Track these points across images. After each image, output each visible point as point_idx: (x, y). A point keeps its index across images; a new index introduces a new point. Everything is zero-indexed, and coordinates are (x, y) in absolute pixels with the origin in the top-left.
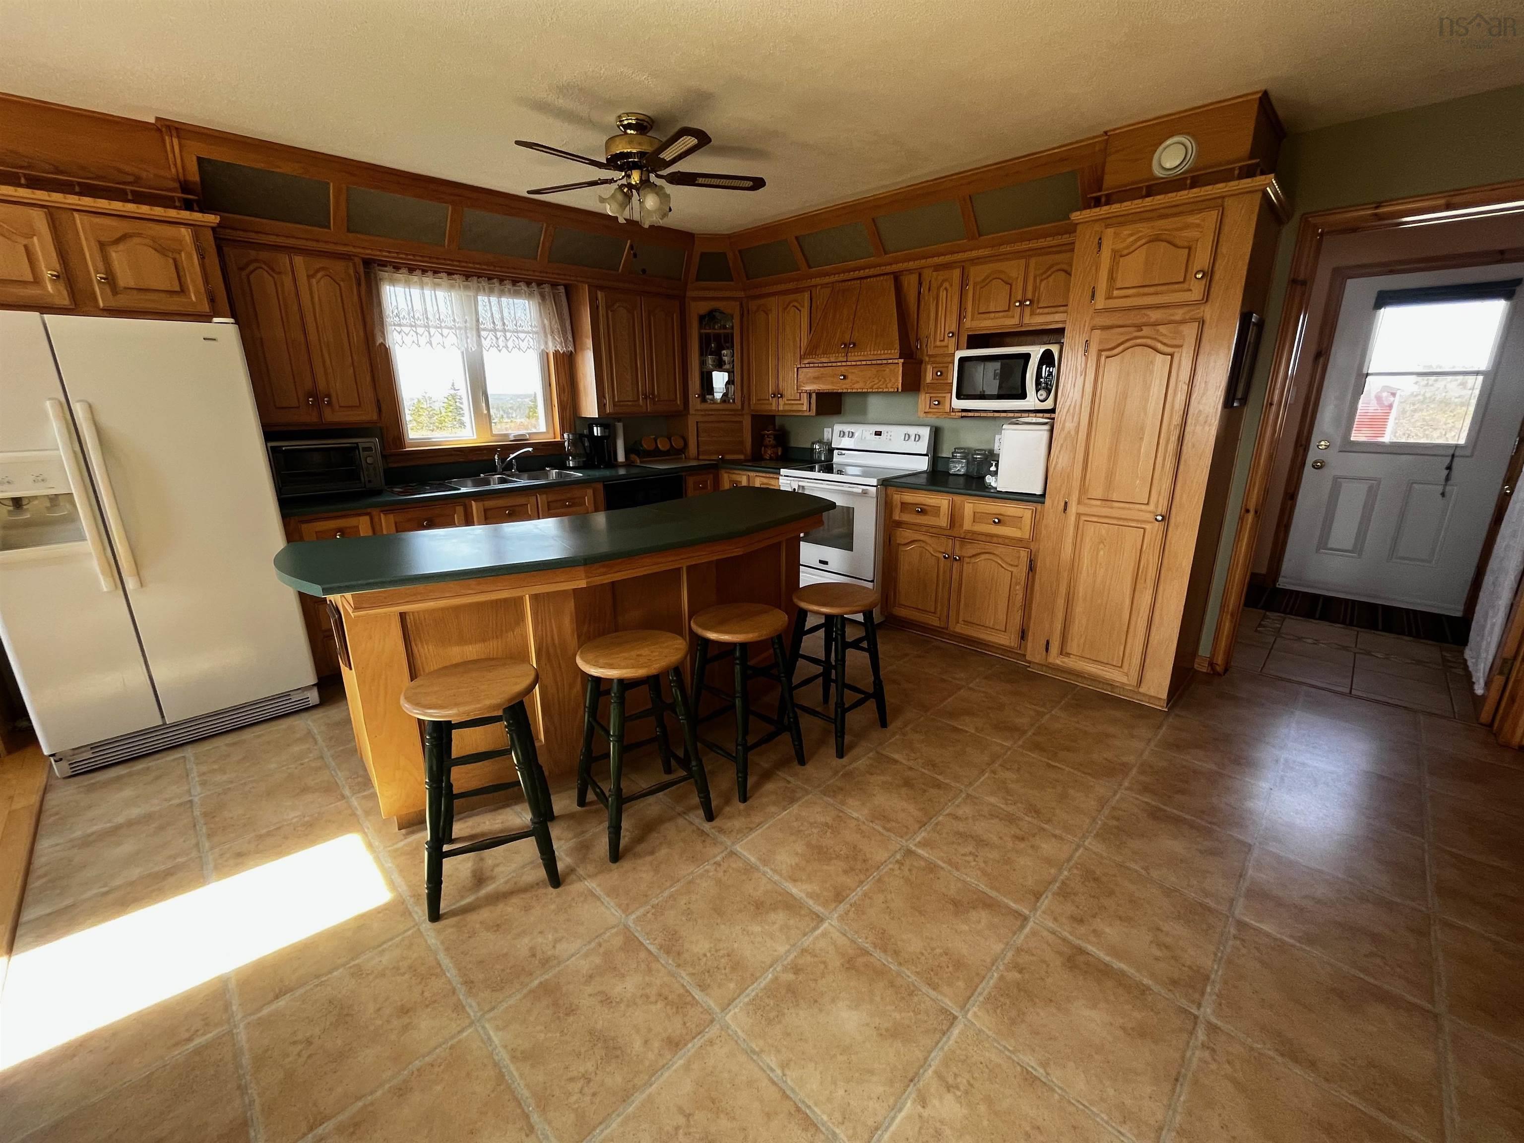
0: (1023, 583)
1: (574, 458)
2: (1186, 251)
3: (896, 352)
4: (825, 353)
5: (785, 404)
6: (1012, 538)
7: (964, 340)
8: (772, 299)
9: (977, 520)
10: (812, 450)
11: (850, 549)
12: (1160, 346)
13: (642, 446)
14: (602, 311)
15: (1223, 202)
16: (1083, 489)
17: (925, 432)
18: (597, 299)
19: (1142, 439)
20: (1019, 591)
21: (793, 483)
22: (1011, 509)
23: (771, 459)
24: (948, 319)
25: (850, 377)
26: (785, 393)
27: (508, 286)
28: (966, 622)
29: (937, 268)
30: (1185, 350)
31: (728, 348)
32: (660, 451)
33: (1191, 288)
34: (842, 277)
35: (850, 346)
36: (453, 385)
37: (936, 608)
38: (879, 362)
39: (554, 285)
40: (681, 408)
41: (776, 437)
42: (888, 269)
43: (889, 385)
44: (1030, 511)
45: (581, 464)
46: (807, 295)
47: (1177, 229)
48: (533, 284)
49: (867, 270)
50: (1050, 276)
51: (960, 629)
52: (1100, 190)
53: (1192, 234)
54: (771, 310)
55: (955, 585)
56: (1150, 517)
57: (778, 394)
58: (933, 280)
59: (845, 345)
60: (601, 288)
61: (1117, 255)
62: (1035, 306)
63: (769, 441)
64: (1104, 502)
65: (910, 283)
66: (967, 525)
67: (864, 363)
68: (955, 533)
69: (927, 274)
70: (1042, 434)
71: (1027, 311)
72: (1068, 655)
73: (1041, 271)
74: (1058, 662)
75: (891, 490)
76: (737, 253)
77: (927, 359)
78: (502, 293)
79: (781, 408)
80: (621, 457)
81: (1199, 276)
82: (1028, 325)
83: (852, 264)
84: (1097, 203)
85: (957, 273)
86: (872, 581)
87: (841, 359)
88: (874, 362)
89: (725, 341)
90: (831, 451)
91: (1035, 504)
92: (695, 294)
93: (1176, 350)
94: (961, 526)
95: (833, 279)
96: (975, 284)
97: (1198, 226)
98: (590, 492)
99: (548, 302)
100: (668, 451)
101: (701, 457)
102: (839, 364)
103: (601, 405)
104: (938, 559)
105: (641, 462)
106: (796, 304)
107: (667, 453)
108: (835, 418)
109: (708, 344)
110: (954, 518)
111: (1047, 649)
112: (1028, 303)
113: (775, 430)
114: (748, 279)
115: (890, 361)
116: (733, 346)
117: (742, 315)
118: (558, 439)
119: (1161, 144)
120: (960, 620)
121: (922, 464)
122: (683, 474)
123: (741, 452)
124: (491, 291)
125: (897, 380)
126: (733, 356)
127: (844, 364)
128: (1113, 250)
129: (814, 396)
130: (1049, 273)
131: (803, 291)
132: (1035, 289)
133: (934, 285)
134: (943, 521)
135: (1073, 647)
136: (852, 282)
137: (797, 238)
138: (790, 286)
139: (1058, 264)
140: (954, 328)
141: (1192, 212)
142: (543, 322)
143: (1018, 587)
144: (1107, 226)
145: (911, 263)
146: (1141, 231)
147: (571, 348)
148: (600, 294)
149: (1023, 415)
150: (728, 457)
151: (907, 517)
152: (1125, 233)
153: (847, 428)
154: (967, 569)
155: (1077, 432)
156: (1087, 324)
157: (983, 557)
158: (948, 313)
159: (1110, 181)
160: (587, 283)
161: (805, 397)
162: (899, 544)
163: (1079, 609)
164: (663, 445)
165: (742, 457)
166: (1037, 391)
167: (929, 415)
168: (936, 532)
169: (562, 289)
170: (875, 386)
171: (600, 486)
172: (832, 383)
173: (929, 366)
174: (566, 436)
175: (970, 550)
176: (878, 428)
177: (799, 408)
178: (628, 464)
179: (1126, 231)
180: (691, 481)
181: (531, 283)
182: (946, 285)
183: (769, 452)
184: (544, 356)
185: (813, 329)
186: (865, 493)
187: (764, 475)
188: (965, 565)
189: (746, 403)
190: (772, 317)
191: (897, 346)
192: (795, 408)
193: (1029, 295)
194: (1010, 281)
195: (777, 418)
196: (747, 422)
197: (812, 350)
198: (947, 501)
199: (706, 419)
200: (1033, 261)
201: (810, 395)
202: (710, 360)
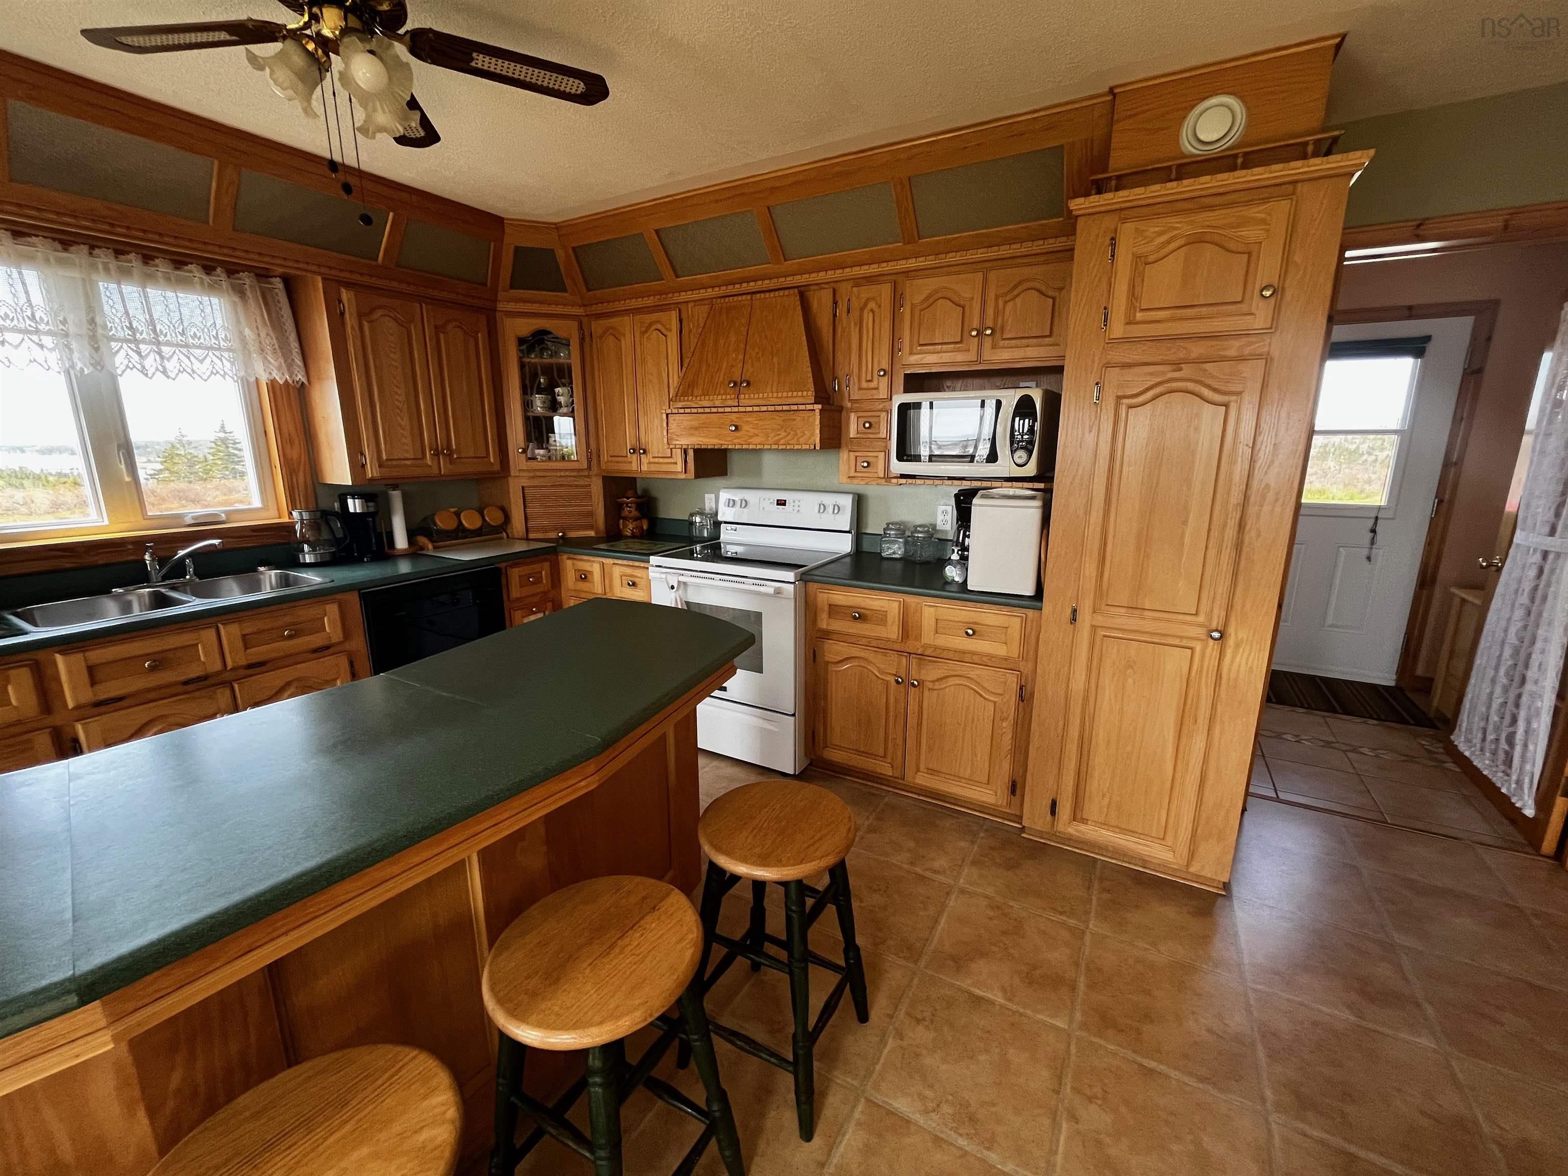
0: (1011, 717)
1: (313, 549)
2: (1246, 255)
3: (810, 395)
4: (705, 394)
5: (650, 463)
6: (991, 656)
7: (900, 382)
8: (626, 319)
9: (940, 631)
10: (692, 523)
11: (759, 670)
12: (1206, 392)
13: (435, 524)
14: (350, 321)
15: (1295, 189)
16: (1100, 591)
17: (847, 502)
18: (340, 301)
19: (1185, 523)
20: (1007, 727)
21: (669, 577)
22: (990, 616)
23: (633, 536)
24: (876, 351)
25: (746, 428)
26: (650, 448)
27: (163, 267)
28: (932, 772)
29: (859, 282)
30: (1246, 397)
31: (564, 385)
32: (465, 530)
33: (1254, 310)
34: (723, 291)
35: (740, 385)
36: (223, 427)
37: (886, 749)
38: (785, 408)
39: (262, 275)
40: (497, 467)
41: (639, 507)
42: (790, 281)
43: (802, 440)
44: (1019, 620)
45: (327, 558)
46: (674, 315)
47: (1231, 226)
48: (219, 270)
49: (760, 283)
50: (1017, 296)
51: (922, 780)
52: (1105, 170)
53: (1251, 233)
54: (624, 335)
55: (912, 721)
56: (1201, 632)
57: (640, 450)
58: (854, 299)
59: (735, 384)
60: (349, 285)
61: (1141, 262)
62: (998, 335)
63: (630, 510)
64: (1130, 611)
65: (821, 302)
66: (928, 637)
67: (764, 408)
68: (911, 646)
69: (844, 288)
70: (1032, 512)
71: (988, 343)
72: (1084, 821)
73: (1006, 290)
74: (1070, 830)
75: (812, 587)
76: (571, 251)
77: (849, 405)
78: (148, 279)
79: (645, 468)
80: (401, 541)
81: (1267, 293)
82: (989, 362)
83: (738, 273)
84: (1100, 188)
85: (886, 290)
86: (794, 715)
87: (730, 403)
88: (780, 408)
89: (561, 375)
90: (717, 524)
91: (1024, 610)
92: (511, 307)
93: (1233, 398)
94: (918, 637)
95: (710, 293)
96: (913, 306)
97: (1263, 221)
98: (332, 609)
99: (251, 302)
100: (481, 528)
101: (531, 536)
102: (728, 410)
103: (357, 466)
104: (887, 683)
105: (435, 548)
106: (659, 326)
107: (478, 532)
108: (718, 481)
109: (535, 376)
110: (907, 628)
111: (1053, 812)
112: (988, 332)
113: (638, 497)
114: (589, 290)
115: (801, 407)
116: (571, 383)
117: (582, 340)
118: (286, 519)
119: (1193, 107)
120: (922, 767)
121: (844, 545)
122: (503, 565)
123: (590, 527)
124: (125, 273)
125: (813, 434)
126: (572, 396)
127: (736, 409)
128: (1133, 254)
129: (691, 453)
130: (1016, 292)
131: (670, 310)
132: (996, 314)
133: (855, 304)
134: (892, 631)
135: (1092, 809)
136: (740, 298)
137: (657, 231)
138: (649, 301)
139: (1027, 280)
140: (885, 365)
141: (1248, 203)
142: (241, 333)
143: (1004, 724)
144: (1124, 220)
145: (822, 274)
146: (1176, 229)
147: (300, 377)
148: (345, 295)
149: (995, 484)
150: (573, 534)
151: (837, 625)
152: (1152, 230)
153: (737, 495)
154: (930, 699)
155: (1088, 513)
156: (1097, 359)
157: (952, 681)
158: (876, 345)
159: (1119, 161)
160: (320, 274)
161: (678, 456)
162: (828, 662)
163: (1099, 759)
164: (470, 521)
165: (592, 533)
166: (1013, 452)
167: (856, 481)
168: (882, 647)
169: (278, 284)
170: (782, 442)
171: (353, 599)
172: (718, 436)
173: (853, 417)
174: (295, 514)
175: (930, 673)
176: (782, 496)
177: (672, 468)
178: (414, 552)
179: (1152, 228)
180: (515, 574)
181: (214, 269)
182: (872, 305)
183: (631, 526)
184: (250, 388)
185: (685, 365)
186: (778, 592)
187: (625, 562)
188: (926, 693)
189: (594, 462)
190: (626, 343)
191: (811, 385)
192: (665, 468)
193: (989, 323)
194: (962, 303)
195: (638, 481)
196: (597, 488)
197: (687, 389)
198: (896, 605)
199: (536, 482)
200: (992, 275)
201: (685, 452)
202: (539, 403)
